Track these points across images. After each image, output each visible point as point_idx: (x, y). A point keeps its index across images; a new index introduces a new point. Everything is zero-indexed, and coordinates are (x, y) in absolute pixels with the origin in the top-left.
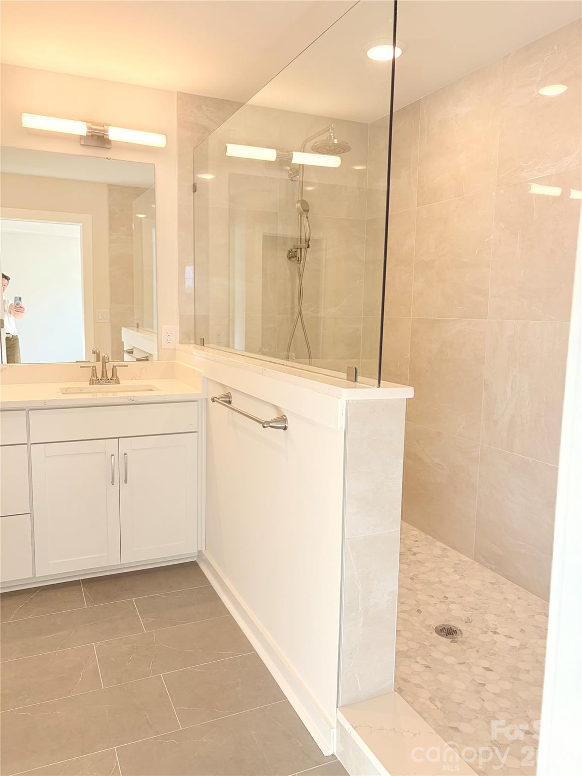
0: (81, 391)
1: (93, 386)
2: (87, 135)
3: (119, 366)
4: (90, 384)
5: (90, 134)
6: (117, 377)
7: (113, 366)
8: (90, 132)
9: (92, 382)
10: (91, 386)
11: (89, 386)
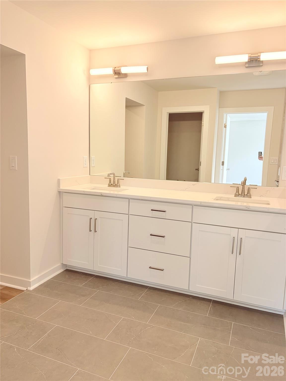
0: (228, 199)
1: (236, 198)
2: (248, 61)
3: (251, 188)
4: (234, 196)
5: (250, 60)
6: (250, 194)
7: (249, 188)
8: (250, 59)
9: (236, 196)
10: (235, 197)
11: (234, 197)
